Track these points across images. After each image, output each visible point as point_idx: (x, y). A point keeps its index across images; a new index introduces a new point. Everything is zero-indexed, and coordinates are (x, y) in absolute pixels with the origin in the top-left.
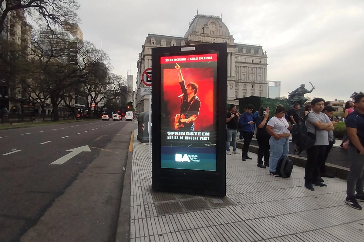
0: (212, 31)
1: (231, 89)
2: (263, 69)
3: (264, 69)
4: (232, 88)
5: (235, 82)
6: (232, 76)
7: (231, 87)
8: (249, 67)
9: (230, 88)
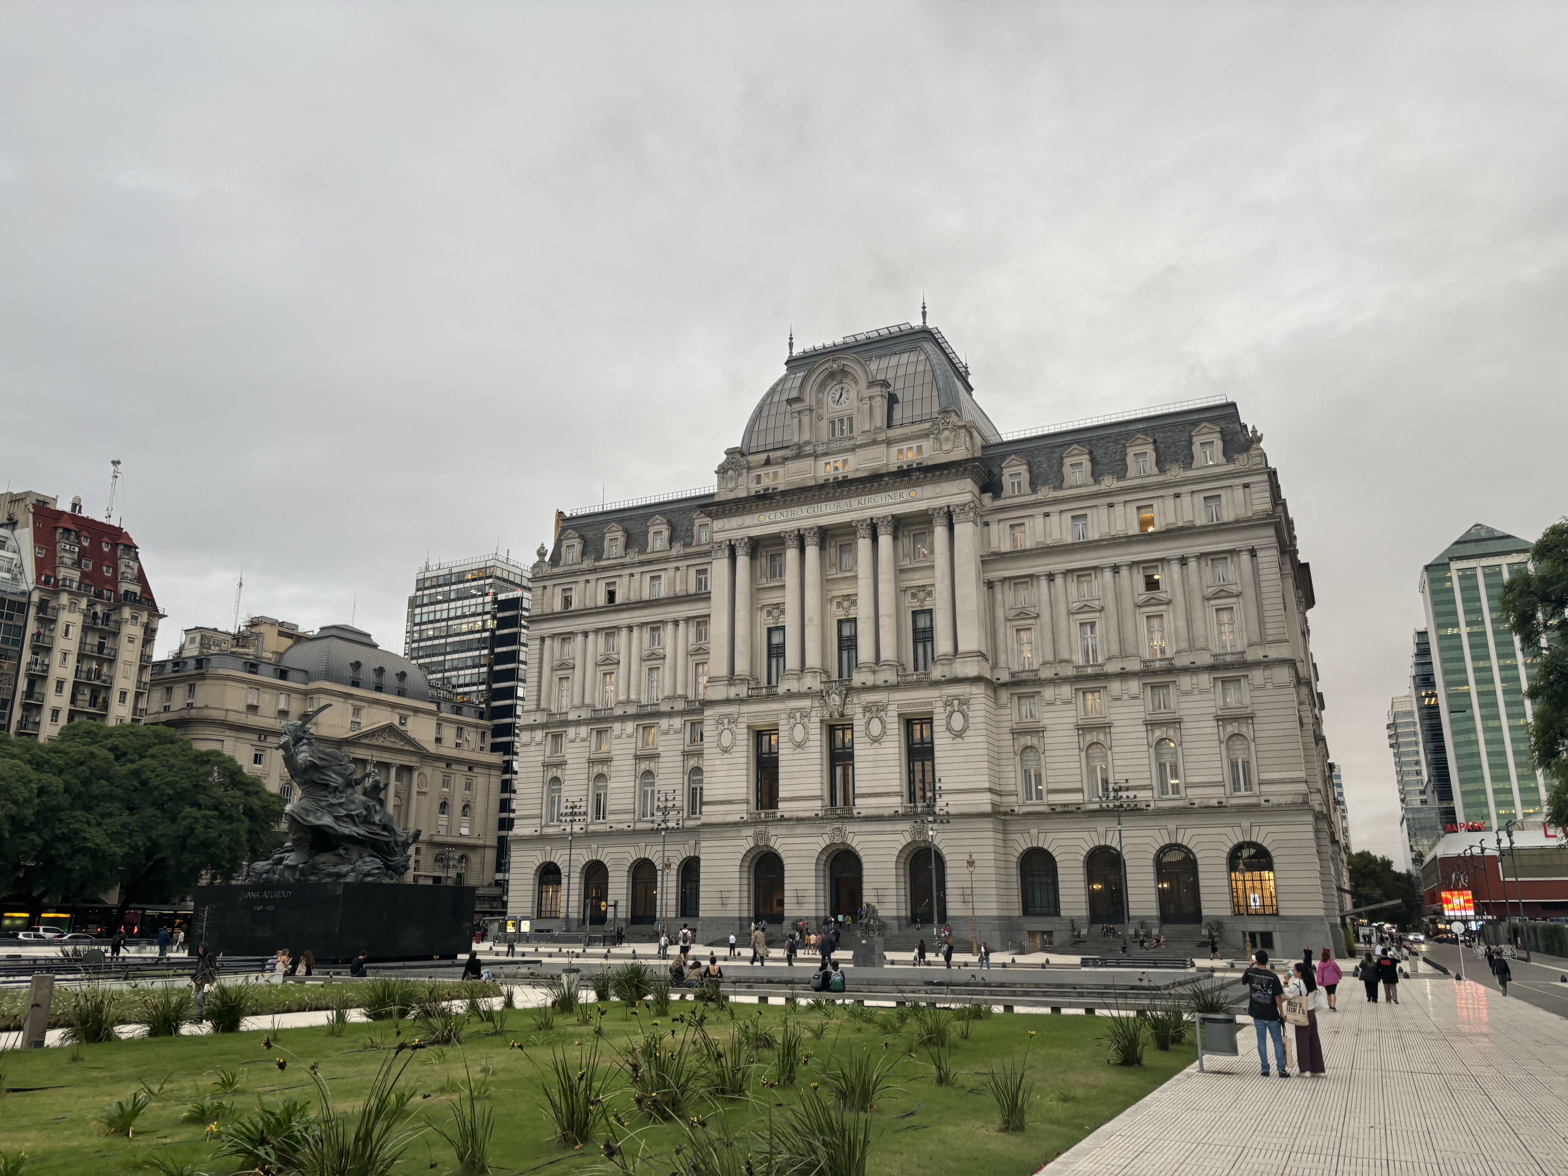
0: (841, 421)
1: (959, 735)
2: (1245, 558)
3: (1253, 553)
4: (964, 730)
5: (978, 690)
6: (962, 648)
7: (957, 722)
8: (1116, 569)
9: (949, 729)
